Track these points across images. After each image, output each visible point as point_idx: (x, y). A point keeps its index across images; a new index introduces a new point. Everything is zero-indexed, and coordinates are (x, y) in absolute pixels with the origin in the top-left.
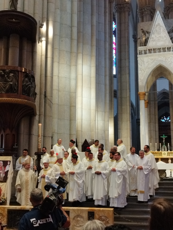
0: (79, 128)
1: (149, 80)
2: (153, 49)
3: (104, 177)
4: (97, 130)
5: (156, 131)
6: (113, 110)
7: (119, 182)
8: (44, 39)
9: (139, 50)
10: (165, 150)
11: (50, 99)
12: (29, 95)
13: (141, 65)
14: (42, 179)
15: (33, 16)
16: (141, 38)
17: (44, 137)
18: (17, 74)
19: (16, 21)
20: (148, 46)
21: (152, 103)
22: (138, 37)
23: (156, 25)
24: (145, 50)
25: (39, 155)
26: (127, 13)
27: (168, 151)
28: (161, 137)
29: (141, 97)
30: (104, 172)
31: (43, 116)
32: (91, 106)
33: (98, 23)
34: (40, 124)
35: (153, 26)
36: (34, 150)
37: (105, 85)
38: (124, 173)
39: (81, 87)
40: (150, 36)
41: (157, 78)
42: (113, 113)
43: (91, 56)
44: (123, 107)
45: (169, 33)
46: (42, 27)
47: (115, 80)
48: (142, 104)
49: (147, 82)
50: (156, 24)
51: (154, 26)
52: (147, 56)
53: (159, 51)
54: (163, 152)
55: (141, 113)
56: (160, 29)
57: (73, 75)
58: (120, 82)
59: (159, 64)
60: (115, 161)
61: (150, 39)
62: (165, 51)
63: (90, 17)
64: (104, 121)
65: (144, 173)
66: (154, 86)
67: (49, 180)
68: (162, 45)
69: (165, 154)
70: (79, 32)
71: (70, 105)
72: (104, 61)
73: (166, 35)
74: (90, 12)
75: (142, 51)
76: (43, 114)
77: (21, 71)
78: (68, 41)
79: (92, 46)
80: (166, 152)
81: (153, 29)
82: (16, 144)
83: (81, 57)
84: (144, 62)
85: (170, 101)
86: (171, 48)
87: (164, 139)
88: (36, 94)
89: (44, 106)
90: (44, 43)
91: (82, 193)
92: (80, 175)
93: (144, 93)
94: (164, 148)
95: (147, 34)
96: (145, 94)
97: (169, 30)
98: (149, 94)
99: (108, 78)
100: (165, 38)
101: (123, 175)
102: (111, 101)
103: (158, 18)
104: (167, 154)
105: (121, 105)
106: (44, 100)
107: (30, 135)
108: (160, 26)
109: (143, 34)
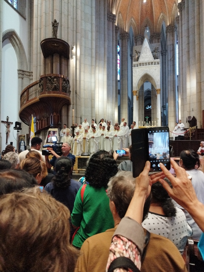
0: (97, 113)
1: (139, 83)
2: (142, 63)
3: (110, 139)
4: (108, 114)
6: (117, 102)
7: (119, 143)
8: (74, 57)
9: (133, 64)
11: (79, 95)
12: (66, 92)
13: (135, 74)
14: (75, 141)
15: (67, 42)
16: (135, 56)
17: (76, 117)
19: (57, 45)
21: (141, 97)
24: (137, 64)
26: (126, 40)
27: (149, 126)
28: (146, 118)
29: (134, 94)
30: (111, 137)
31: (75, 105)
32: (104, 99)
33: (109, 46)
34: (73, 110)
35: (143, 48)
37: (113, 86)
39: (98, 88)
41: (144, 82)
42: (117, 103)
43: (104, 68)
44: (124, 100)
45: (152, 53)
46: (73, 49)
47: (119, 83)
48: (135, 98)
49: (138, 85)
50: (145, 47)
52: (138, 68)
53: (146, 64)
55: (134, 104)
56: (147, 50)
57: (93, 80)
58: (122, 85)
59: (146, 72)
60: (117, 131)
62: (150, 65)
64: (112, 108)
66: (142, 87)
67: (79, 142)
68: (148, 61)
70: (96, 53)
71: (92, 98)
72: (112, 71)
74: (103, 40)
75: (135, 64)
77: (61, 77)
78: (90, 58)
79: (104, 61)
81: (143, 50)
83: (98, 69)
84: (136, 72)
85: (152, 96)
86: (153, 62)
87: (147, 119)
88: (70, 91)
89: (75, 99)
94: (147, 124)
95: (138, 54)
96: (136, 92)
97: (152, 51)
98: (139, 92)
99: (114, 82)
100: (150, 56)
101: (121, 138)
102: (116, 97)
103: (146, 42)
106: (75, 95)
107: (68, 116)
108: (147, 48)
109: (136, 54)
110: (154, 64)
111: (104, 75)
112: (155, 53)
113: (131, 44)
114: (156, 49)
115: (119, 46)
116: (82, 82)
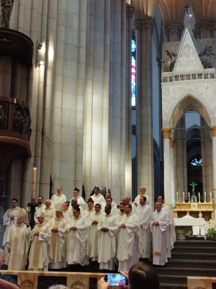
0: (88, 174)
1: (175, 114)
2: (181, 75)
3: (112, 234)
4: (110, 176)
5: (184, 177)
6: (130, 151)
7: (129, 242)
8: (42, 63)
9: (163, 76)
10: (194, 201)
11: (48, 137)
12: (21, 132)
13: (166, 96)
14: (36, 237)
15: (29, 36)
16: (166, 61)
17: (40, 184)
18: (7, 106)
19: (8, 41)
20: (175, 72)
21: (180, 142)
22: (163, 61)
23: (184, 46)
24: (170, 76)
25: (33, 207)
26: (149, 31)
27: (198, 202)
28: (190, 184)
29: (166, 135)
30: (112, 228)
31: (40, 158)
32: (102, 145)
33: (113, 42)
34: (35, 169)
35: (181, 48)
36: (28, 201)
37: (121, 119)
38: (135, 230)
39: (91, 122)
40: (177, 59)
41: (185, 111)
42: (130, 153)
43: (103, 83)
44: (144, 147)
45: (200, 56)
46: (40, 49)
47: (134, 113)
48: (167, 143)
49: (173, 116)
50: (185, 44)
51: (182, 46)
52: (173, 84)
53: (187, 77)
54: (192, 204)
55: (165, 155)
56: (189, 51)
57: (80, 107)
58: (140, 116)
59: (187, 93)
60: (125, 215)
61: (177, 63)
62: (195, 78)
63: (103, 34)
64: (120, 164)
65: (161, 230)
66: (182, 121)
67: (44, 238)
68: (191, 71)
69: (194, 206)
70: (88, 54)
71: (76, 143)
72: (120, 90)
73: (196, 58)
74: (103, 30)
75: (167, 77)
76: (40, 156)
77: (12, 103)
78: (74, 64)
79: (104, 71)
80: (196, 204)
81: (181, 51)
82: (4, 192)
83: (91, 84)
84: (169, 91)
85: (202, 140)
86: (203, 74)
87: (194, 187)
88: (31, 130)
90: (42, 67)
91: (84, 255)
92: (84, 232)
93: (169, 129)
94: (194, 199)
95: (173, 57)
96: (170, 131)
97: (200, 52)
98: (176, 131)
99: (124, 110)
100: (195, 63)
101: (134, 232)
102: (128, 139)
103: (187, 37)
104: (197, 206)
105: (141, 145)
106: (41, 138)
107: (22, 181)
108: (189, 47)
109: (168, 57)
110: (205, 78)
111: (103, 97)
112: (205, 57)
113: (158, 39)
114: (208, 50)
115: (135, 41)
116: (57, 111)
